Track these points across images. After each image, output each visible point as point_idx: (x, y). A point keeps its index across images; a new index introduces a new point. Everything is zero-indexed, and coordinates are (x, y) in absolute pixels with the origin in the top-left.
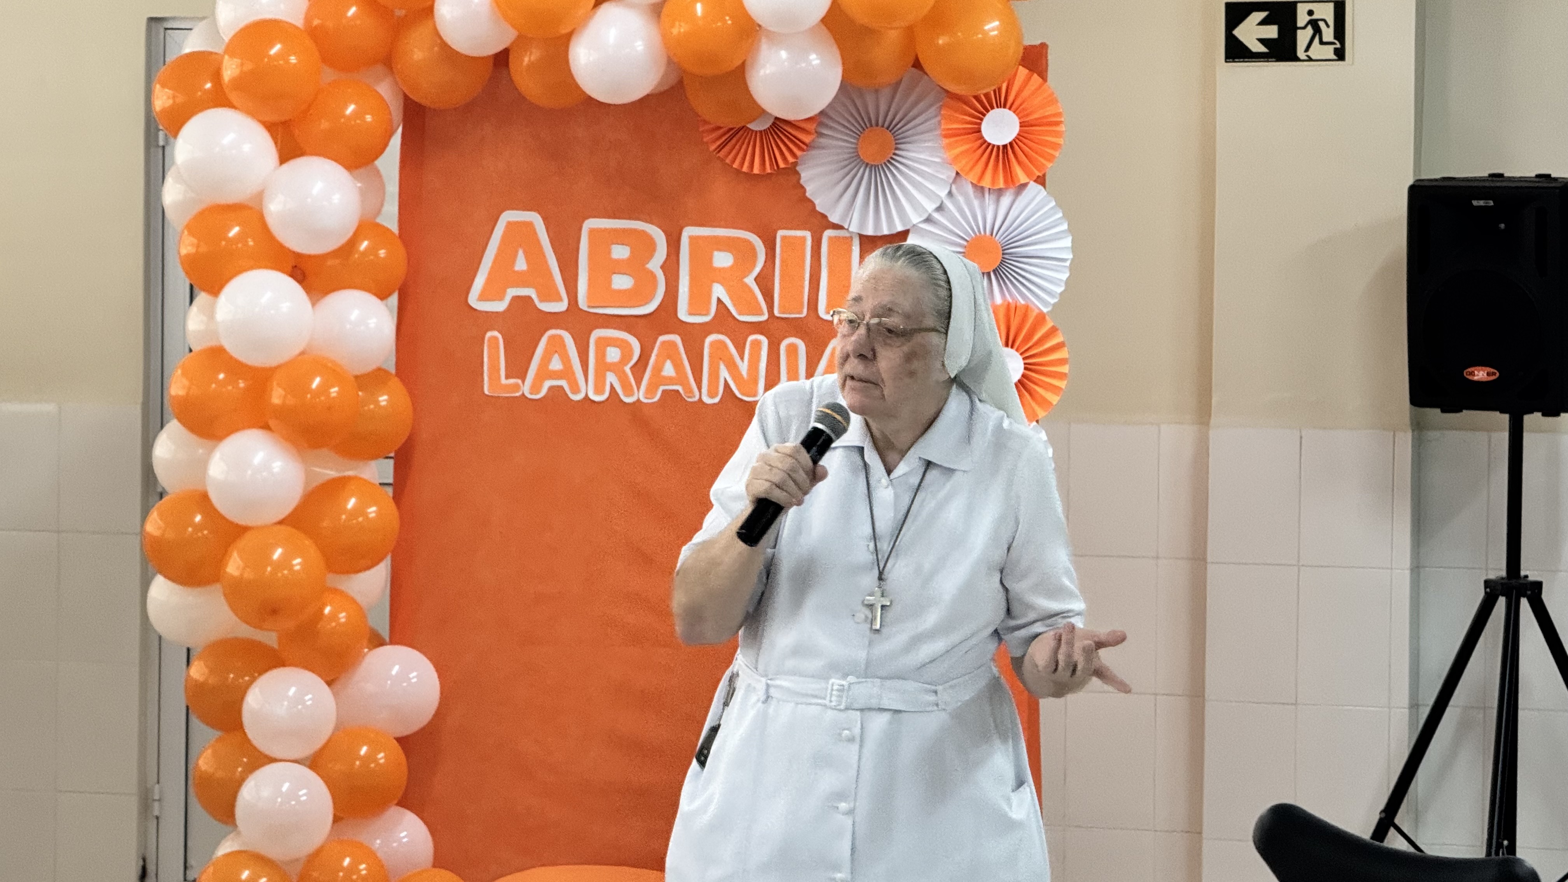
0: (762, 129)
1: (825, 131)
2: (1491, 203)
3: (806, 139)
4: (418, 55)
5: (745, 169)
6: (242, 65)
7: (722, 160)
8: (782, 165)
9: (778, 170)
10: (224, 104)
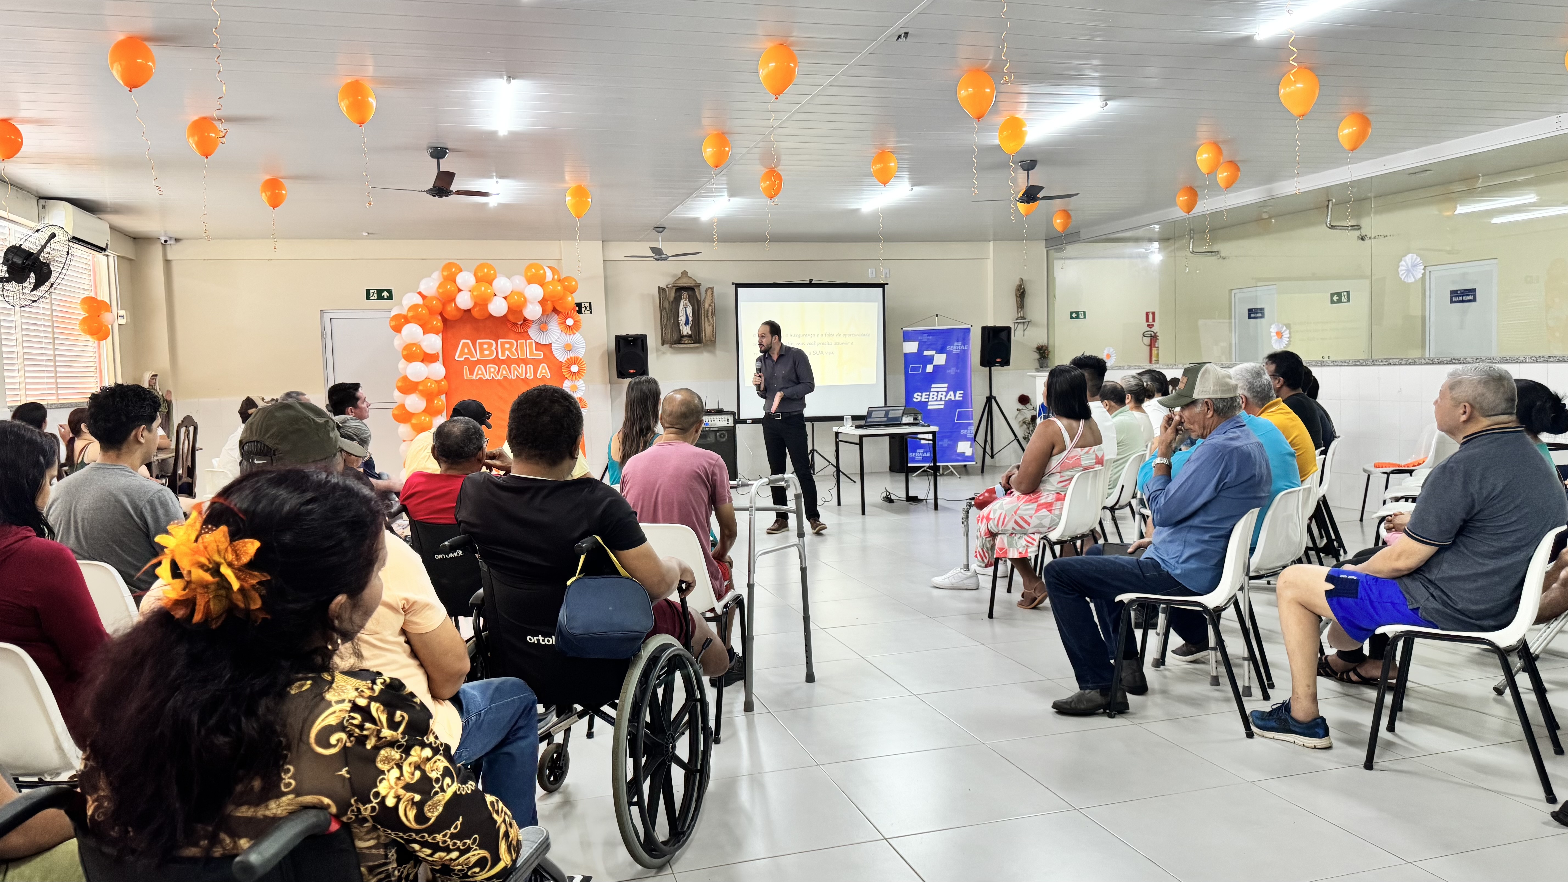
0: (520, 324)
1: (534, 322)
3: (532, 323)
5: (519, 330)
6: (413, 313)
7: (512, 329)
8: (527, 329)
9: (525, 332)
10: (410, 322)
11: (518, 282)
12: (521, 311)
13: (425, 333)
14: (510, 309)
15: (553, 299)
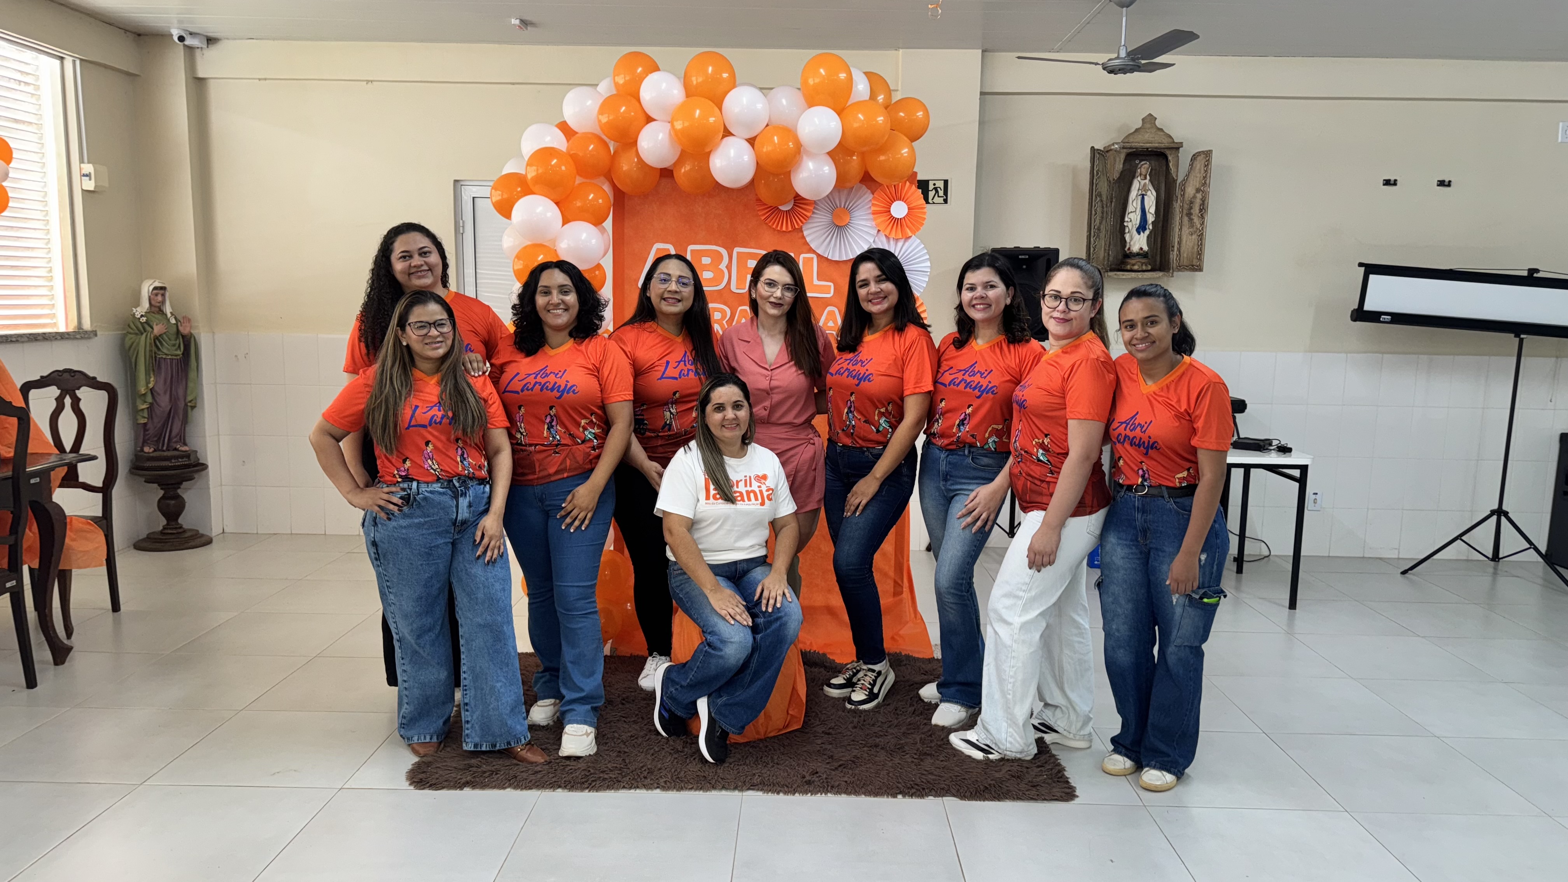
0: (785, 209)
1: (816, 211)
2: (1027, 257)
3: (808, 214)
4: (625, 168)
5: (779, 228)
6: (537, 170)
7: (766, 224)
8: (797, 227)
9: (794, 229)
10: (533, 193)
11: (784, 102)
12: (788, 175)
13: (565, 221)
14: (761, 169)
15: (864, 149)
